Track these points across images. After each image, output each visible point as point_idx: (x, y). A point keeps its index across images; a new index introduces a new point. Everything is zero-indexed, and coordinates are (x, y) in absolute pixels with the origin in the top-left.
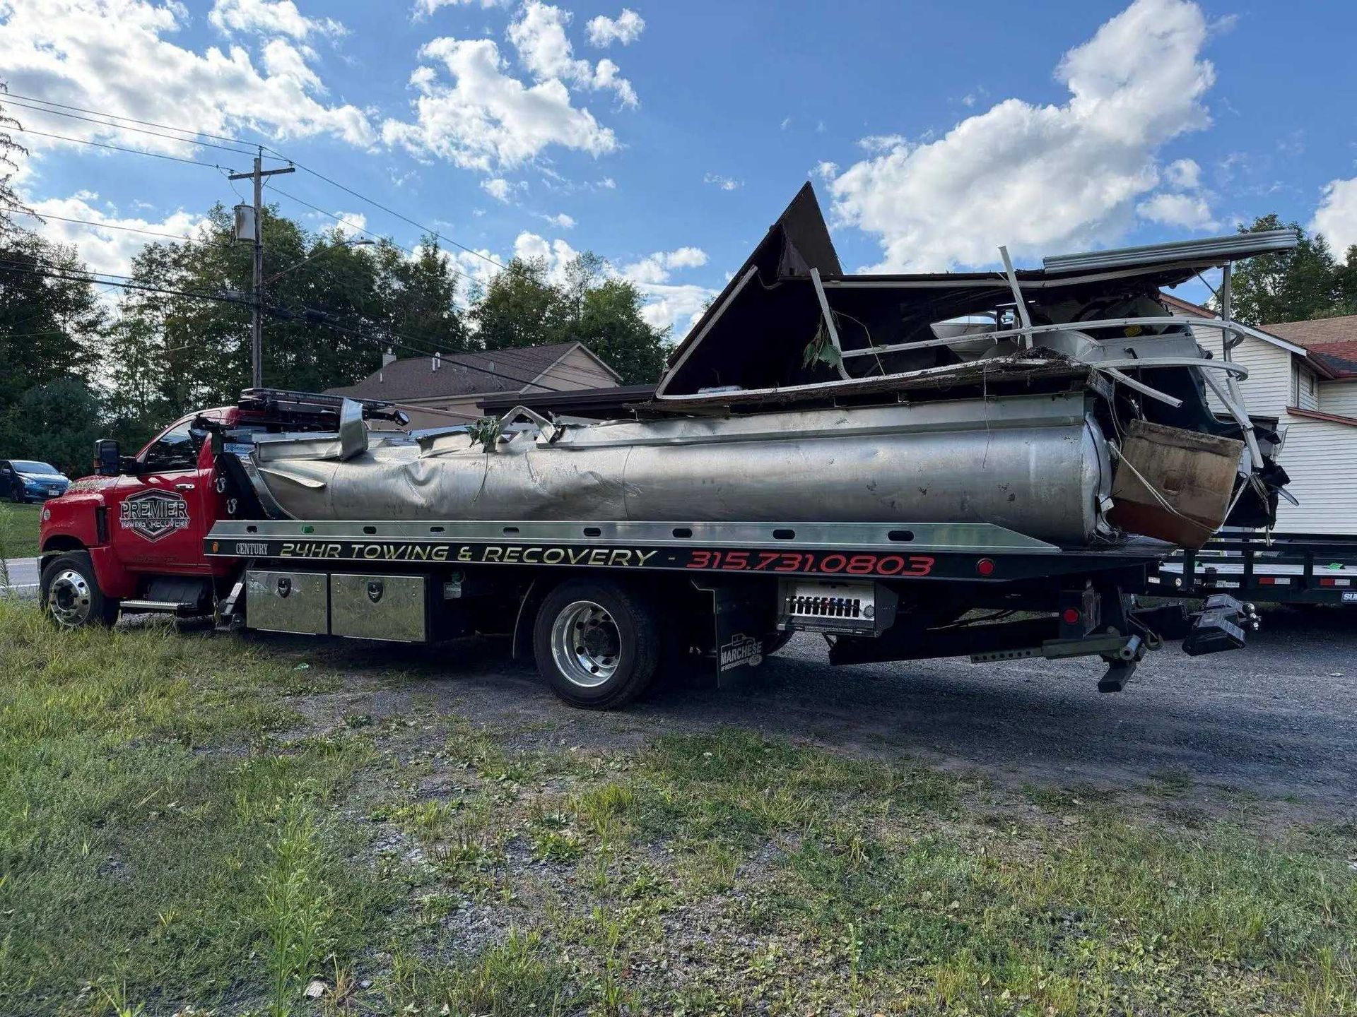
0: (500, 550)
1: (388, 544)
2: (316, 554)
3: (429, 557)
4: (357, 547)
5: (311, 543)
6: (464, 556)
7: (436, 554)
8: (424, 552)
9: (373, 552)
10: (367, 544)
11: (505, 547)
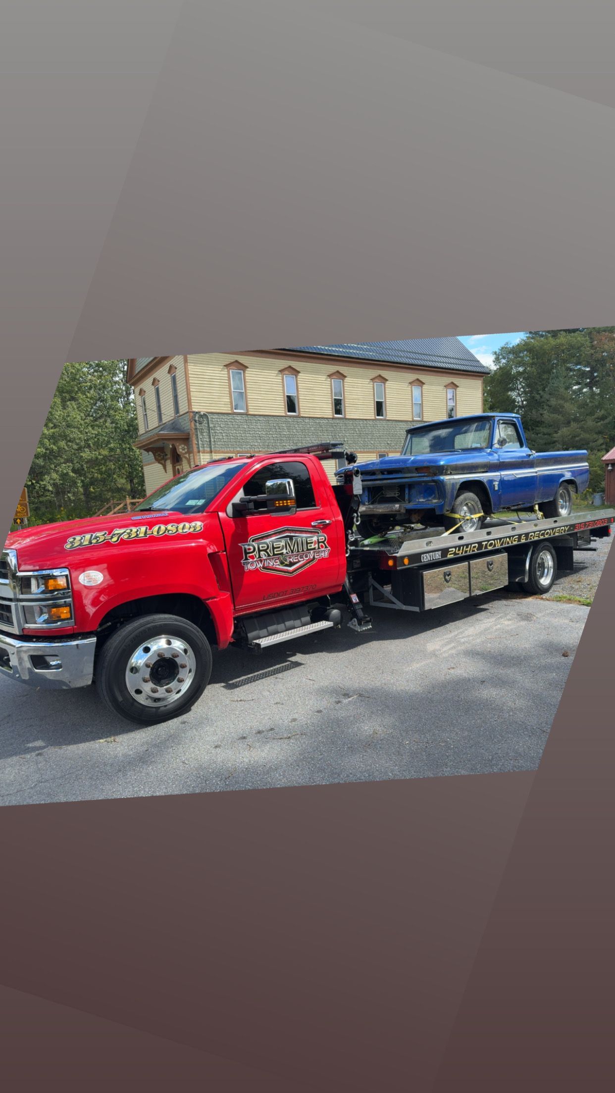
0: (533, 534)
1: (497, 539)
2: (466, 552)
3: (512, 543)
4: (484, 543)
5: (463, 546)
6: (523, 539)
7: (514, 541)
8: (510, 540)
9: (491, 545)
10: (488, 541)
11: (534, 532)
